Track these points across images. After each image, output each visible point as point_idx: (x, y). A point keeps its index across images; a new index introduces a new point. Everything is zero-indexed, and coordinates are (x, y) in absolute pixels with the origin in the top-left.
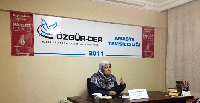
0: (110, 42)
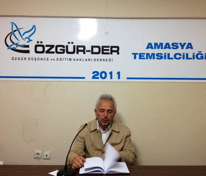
0: (135, 54)
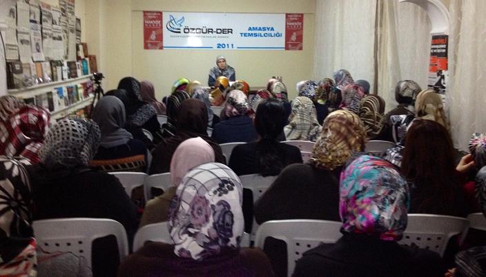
0: (242, 34)
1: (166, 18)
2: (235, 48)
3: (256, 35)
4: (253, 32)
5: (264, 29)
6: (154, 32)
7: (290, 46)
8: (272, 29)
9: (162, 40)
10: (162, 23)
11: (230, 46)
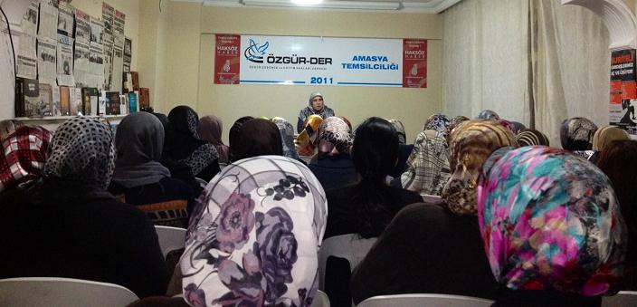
0: (344, 65)
1: (244, 44)
2: (335, 83)
3: (363, 67)
4: (360, 62)
5: (374, 59)
6: (228, 61)
7: (409, 82)
8: (385, 59)
9: (238, 72)
10: (239, 49)
11: (328, 81)
